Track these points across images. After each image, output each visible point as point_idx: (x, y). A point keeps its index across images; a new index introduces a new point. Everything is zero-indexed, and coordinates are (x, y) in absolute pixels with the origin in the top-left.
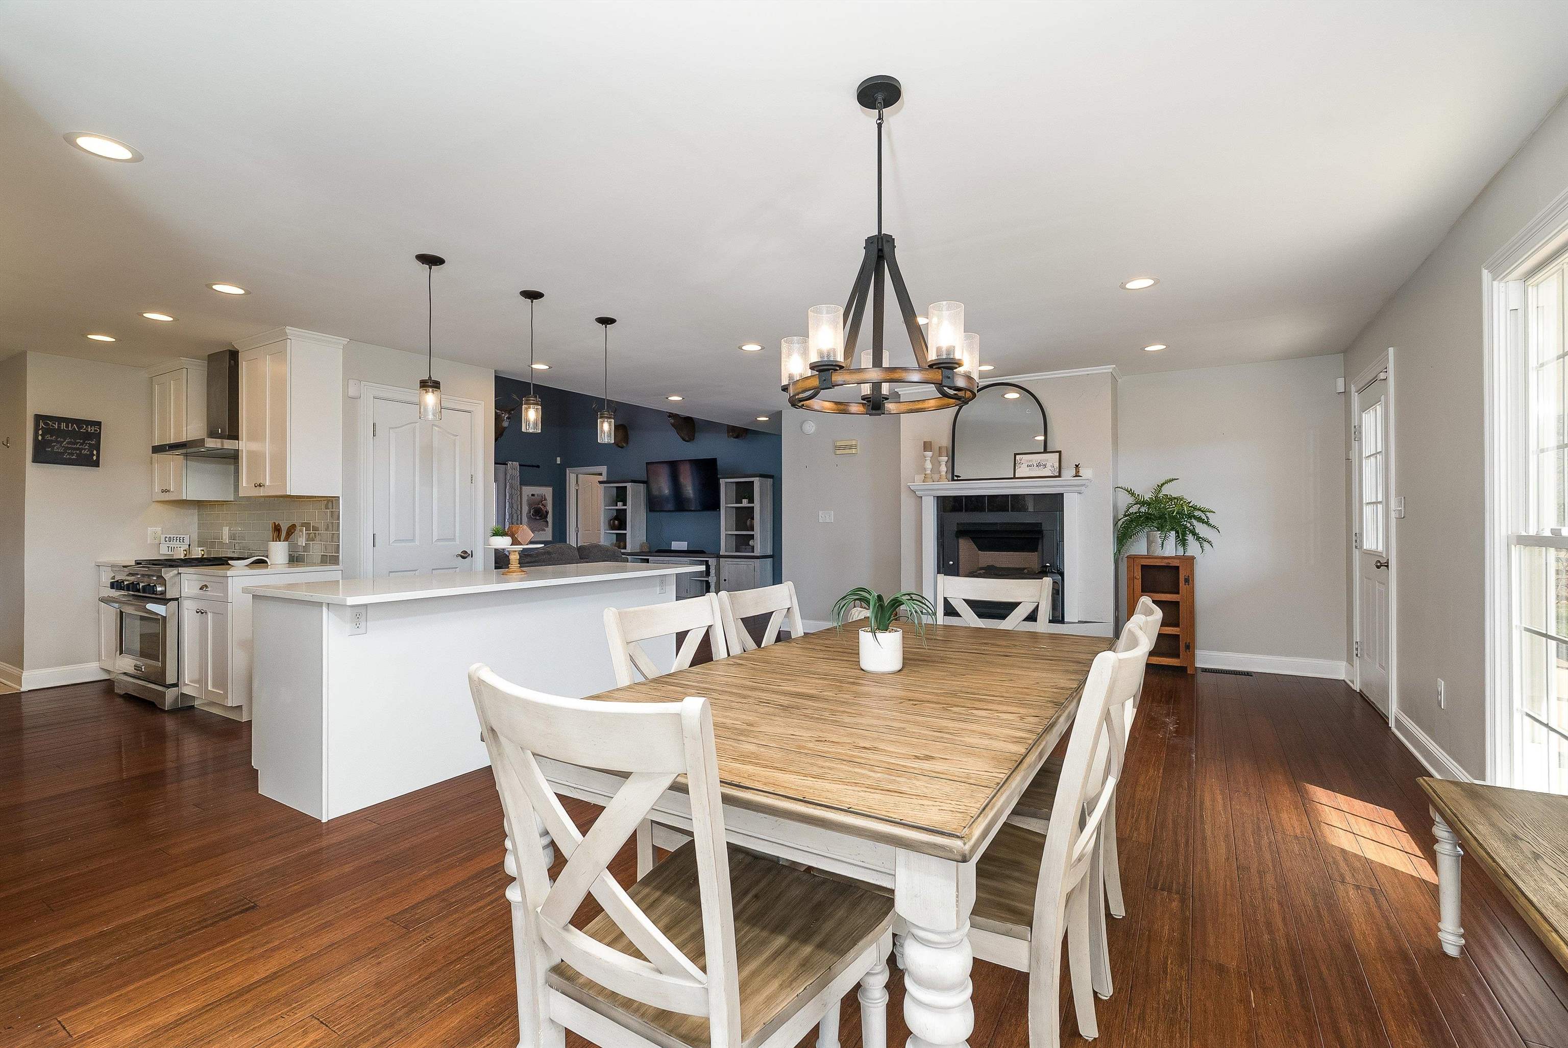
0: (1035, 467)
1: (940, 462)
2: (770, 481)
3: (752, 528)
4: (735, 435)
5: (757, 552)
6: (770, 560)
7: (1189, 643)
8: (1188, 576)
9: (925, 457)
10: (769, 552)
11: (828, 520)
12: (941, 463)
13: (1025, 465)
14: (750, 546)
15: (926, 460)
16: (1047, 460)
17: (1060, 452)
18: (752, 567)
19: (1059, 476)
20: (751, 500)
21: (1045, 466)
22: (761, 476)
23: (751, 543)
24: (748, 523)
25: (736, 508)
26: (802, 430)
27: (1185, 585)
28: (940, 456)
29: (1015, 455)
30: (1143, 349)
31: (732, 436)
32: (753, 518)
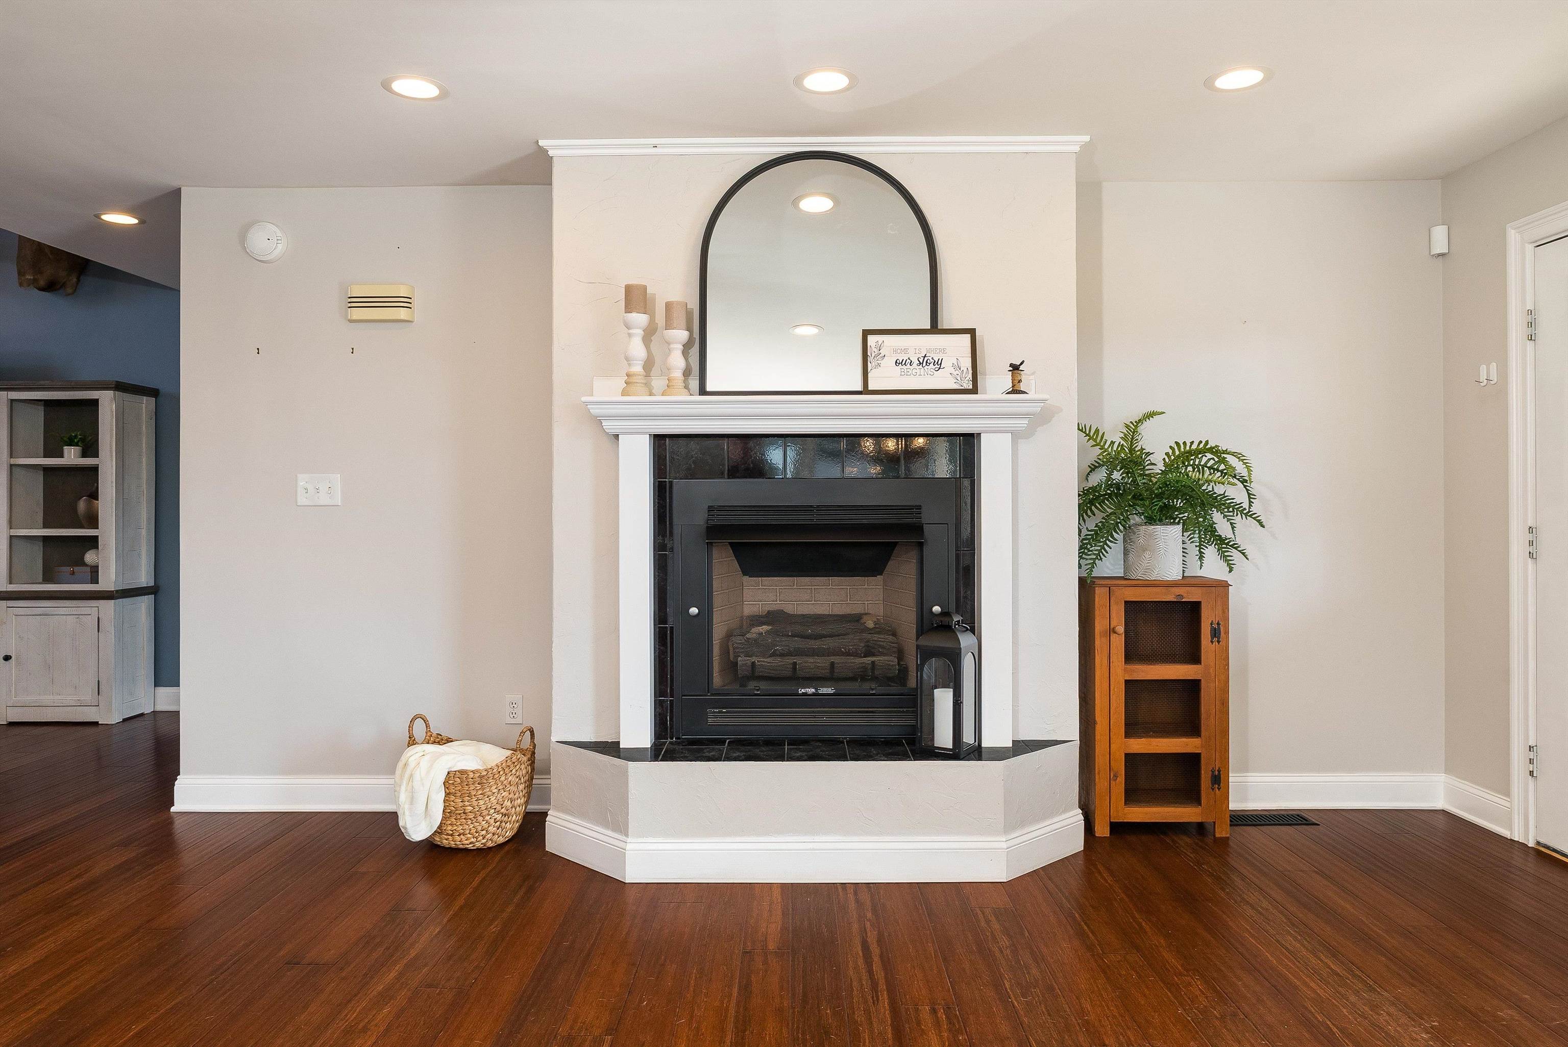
0: (915, 365)
1: (669, 344)
2: (146, 404)
3: (93, 520)
4: (42, 283)
5: (108, 580)
6: (145, 603)
7: (1219, 771)
8: (1218, 624)
9: (628, 328)
10: (145, 578)
11: (324, 499)
12: (672, 346)
13: (889, 362)
14: (86, 565)
15: (630, 335)
16: (943, 351)
17: (972, 332)
18: (91, 622)
19: (974, 390)
20: (90, 448)
21: (939, 364)
22: (119, 387)
23: (90, 557)
24: (82, 505)
25: (47, 470)
26: (245, 248)
27: (1212, 642)
28: (668, 326)
29: (866, 333)
30: (1209, 83)
31: (34, 283)
32: (94, 495)
